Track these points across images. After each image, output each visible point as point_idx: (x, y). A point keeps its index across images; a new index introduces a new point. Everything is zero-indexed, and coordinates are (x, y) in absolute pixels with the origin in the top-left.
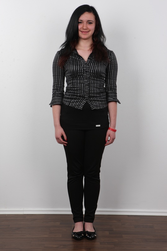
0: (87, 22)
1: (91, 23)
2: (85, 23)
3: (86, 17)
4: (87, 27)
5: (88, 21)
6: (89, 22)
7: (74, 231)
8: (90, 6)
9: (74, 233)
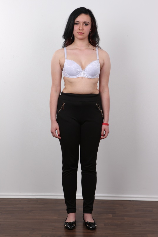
0: (83, 24)
1: (86, 25)
2: (81, 24)
3: (82, 18)
4: (83, 28)
5: (84, 22)
6: (86, 24)
7: (66, 222)
8: (87, 8)
9: (67, 223)
